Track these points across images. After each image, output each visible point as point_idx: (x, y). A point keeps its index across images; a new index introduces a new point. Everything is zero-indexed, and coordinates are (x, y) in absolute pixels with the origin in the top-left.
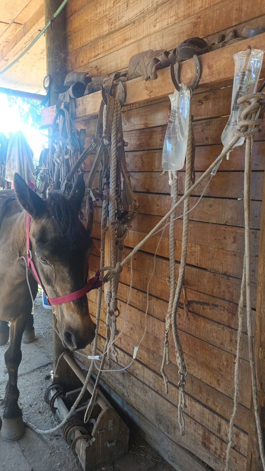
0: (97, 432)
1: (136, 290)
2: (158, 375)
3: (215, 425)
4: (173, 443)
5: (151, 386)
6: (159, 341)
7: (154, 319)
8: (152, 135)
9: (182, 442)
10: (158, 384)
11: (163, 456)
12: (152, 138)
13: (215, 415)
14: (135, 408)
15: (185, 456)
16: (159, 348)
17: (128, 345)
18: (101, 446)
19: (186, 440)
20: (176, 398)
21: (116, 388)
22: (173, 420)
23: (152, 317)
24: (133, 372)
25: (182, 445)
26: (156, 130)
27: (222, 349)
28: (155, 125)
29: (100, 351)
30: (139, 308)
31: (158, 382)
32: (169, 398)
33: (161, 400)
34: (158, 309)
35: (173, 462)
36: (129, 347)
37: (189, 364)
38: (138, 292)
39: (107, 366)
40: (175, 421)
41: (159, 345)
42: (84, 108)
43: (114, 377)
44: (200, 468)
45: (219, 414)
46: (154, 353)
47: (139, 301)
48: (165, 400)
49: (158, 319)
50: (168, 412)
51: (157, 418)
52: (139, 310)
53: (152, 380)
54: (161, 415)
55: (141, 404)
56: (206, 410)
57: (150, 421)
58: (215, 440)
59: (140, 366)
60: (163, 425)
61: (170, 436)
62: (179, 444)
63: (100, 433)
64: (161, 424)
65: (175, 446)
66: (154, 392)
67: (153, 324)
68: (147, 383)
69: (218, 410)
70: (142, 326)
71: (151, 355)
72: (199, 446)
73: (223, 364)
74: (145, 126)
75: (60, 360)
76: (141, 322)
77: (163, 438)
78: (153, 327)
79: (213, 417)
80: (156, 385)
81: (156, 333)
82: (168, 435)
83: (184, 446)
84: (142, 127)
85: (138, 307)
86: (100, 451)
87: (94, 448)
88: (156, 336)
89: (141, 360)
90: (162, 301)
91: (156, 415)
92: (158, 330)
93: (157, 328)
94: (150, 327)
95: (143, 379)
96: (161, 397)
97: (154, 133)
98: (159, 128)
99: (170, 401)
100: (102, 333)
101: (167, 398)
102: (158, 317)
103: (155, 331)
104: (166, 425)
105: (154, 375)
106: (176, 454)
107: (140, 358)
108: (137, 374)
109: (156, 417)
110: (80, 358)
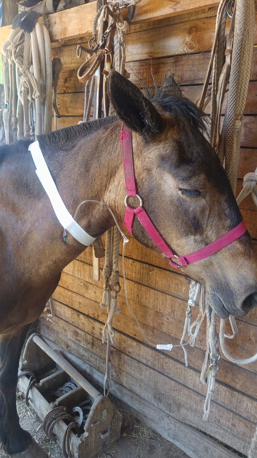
0: (91, 425)
1: (131, 260)
2: (159, 352)
3: (233, 402)
4: (176, 421)
5: (149, 364)
6: (162, 316)
7: (157, 293)
8: (159, 68)
9: (187, 420)
10: (158, 362)
11: (161, 434)
12: (159, 72)
13: (235, 392)
14: (127, 388)
15: (191, 433)
16: (162, 324)
17: (119, 321)
18: (94, 439)
19: (194, 418)
20: (183, 376)
21: (101, 367)
22: (178, 399)
23: (153, 290)
24: (125, 350)
25: (188, 422)
26: (166, 62)
27: (249, 324)
28: (165, 55)
29: (78, 328)
30: (135, 281)
31: (159, 360)
32: (172, 376)
33: (162, 378)
34: (162, 281)
35: (174, 439)
36: (119, 324)
37: (202, 340)
38: (133, 262)
39: (88, 345)
40: (180, 399)
41: (161, 320)
42: (64, 27)
43: (98, 356)
44: (211, 445)
45: (240, 391)
46: (154, 328)
47: (135, 273)
48: (167, 379)
49: (163, 292)
50: (172, 390)
51: (156, 397)
52: (137, 282)
53: (150, 358)
54: (162, 394)
55: (134, 383)
56: (223, 387)
57: (145, 400)
58: (233, 416)
59: (135, 343)
60: (164, 404)
61: (173, 415)
62: (184, 422)
63: (94, 427)
64: (161, 402)
65: (178, 425)
66: (153, 371)
67: (155, 298)
68: (144, 361)
69: (238, 387)
70: (139, 300)
71: (149, 331)
72: (211, 424)
73: (250, 340)
74: (150, 56)
75: (29, 344)
76: (138, 296)
77: (163, 416)
78: (155, 301)
79: (231, 395)
80: (156, 363)
81: (158, 308)
82: (171, 414)
83: (191, 423)
84: (145, 57)
85: (134, 279)
86: (93, 445)
87: (86, 443)
88: (158, 310)
89: (136, 338)
90: (168, 272)
91: (154, 394)
92: (163, 304)
93: (161, 302)
94: (151, 301)
95: (138, 358)
96: (163, 376)
97: (162, 66)
98: (170, 59)
99: (175, 379)
100: (81, 308)
101: (170, 376)
102: (162, 290)
103: (157, 306)
104: (168, 404)
105: (153, 353)
106: (179, 432)
107: (135, 335)
108: (129, 352)
109: (154, 396)
110: (51, 337)
